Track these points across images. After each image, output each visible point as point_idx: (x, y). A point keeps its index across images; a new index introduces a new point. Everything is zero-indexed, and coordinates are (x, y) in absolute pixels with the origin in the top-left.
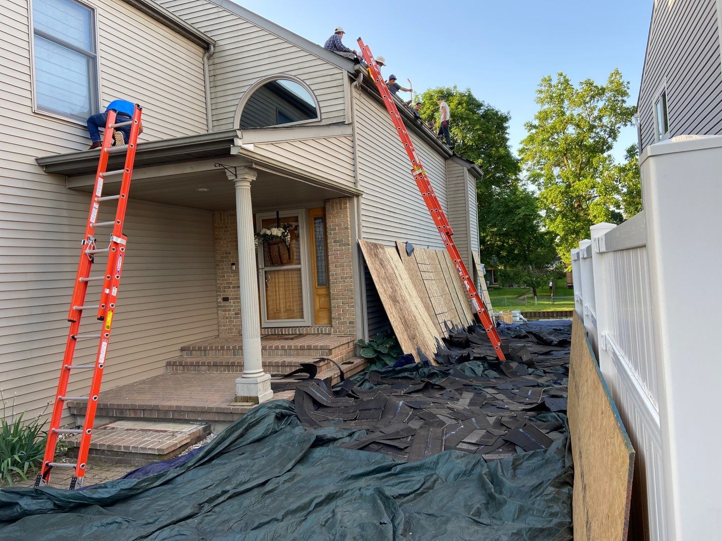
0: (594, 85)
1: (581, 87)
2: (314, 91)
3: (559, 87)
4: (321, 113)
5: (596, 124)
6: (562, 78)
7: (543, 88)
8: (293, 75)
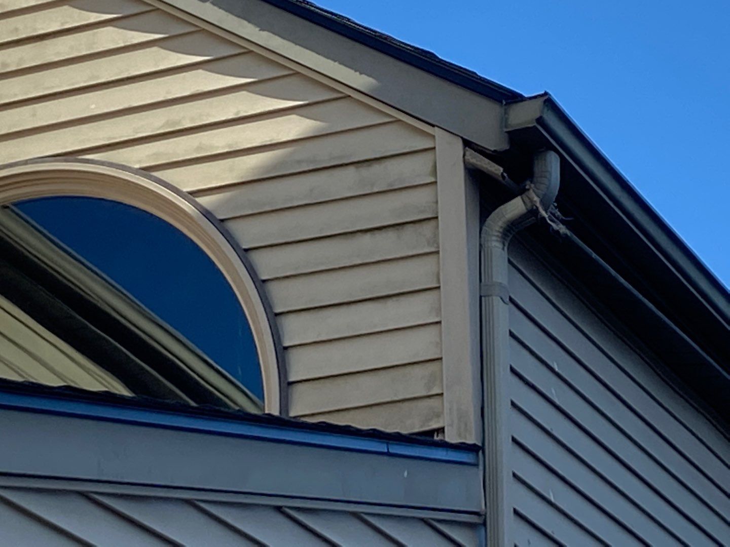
8: (137, 166)
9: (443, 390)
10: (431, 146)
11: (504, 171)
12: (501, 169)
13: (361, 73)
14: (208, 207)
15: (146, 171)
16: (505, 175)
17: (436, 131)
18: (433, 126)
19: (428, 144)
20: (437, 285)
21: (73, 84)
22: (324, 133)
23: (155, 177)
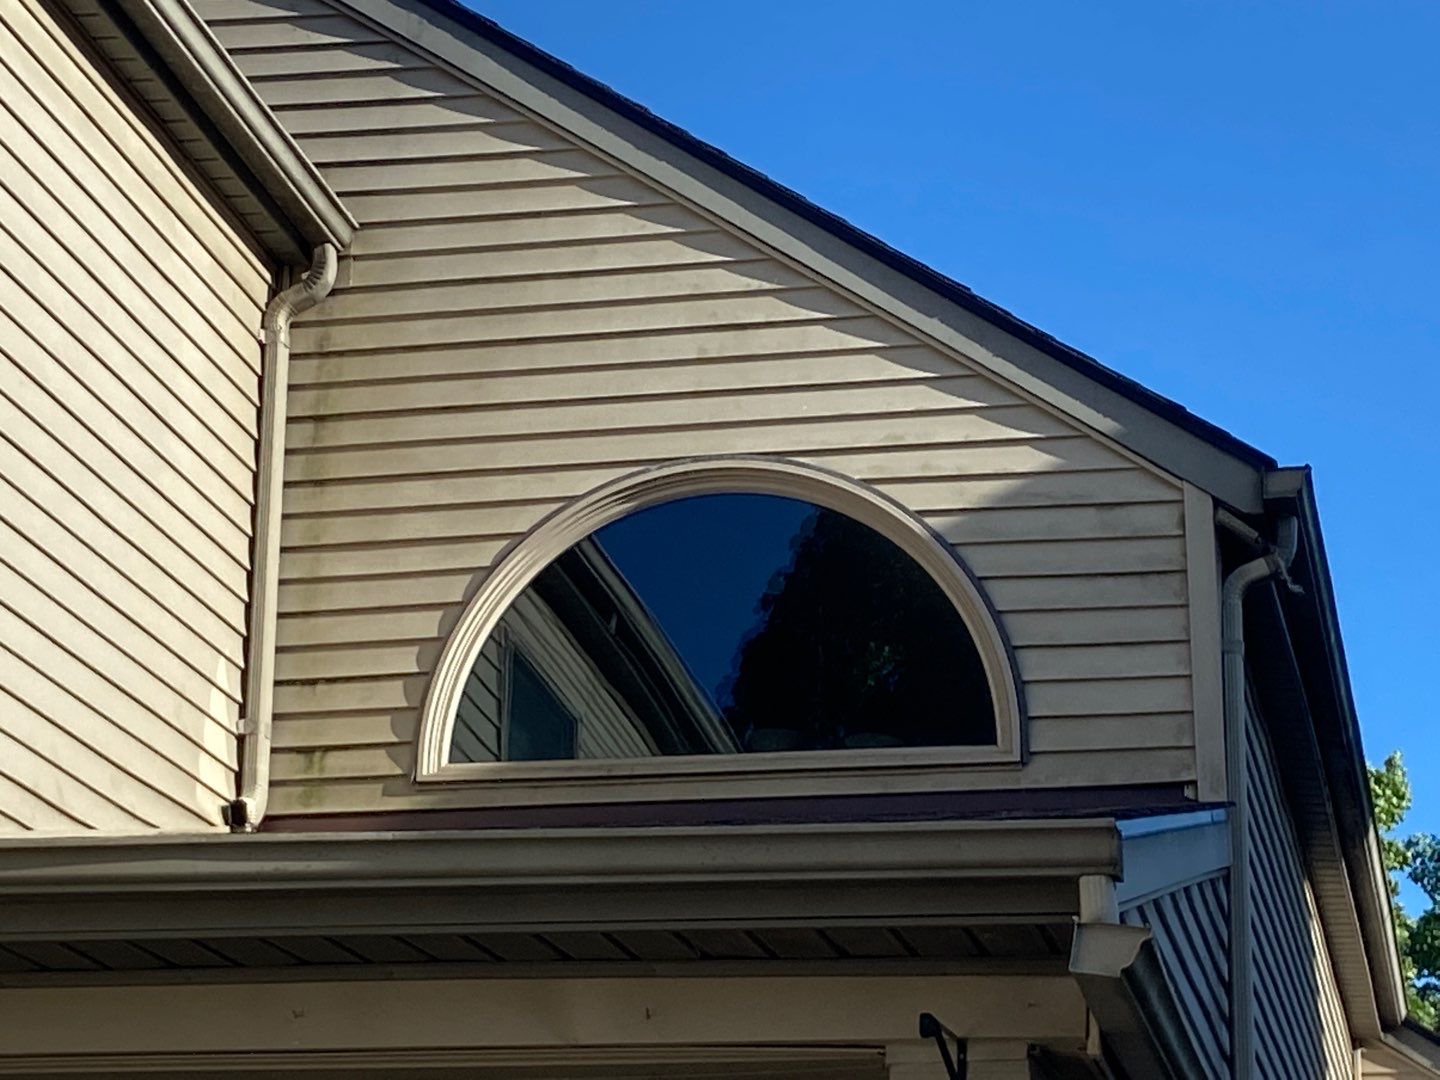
2: (989, 586)
4: (1026, 720)
8: (857, 477)
9: (1194, 741)
10: (1179, 498)
11: (1260, 536)
12: (1257, 534)
13: (1105, 416)
14: (938, 529)
15: (867, 483)
16: (1260, 539)
17: (1186, 486)
18: (1181, 479)
19: (1176, 496)
20: (1186, 638)
21: (783, 381)
22: (1062, 469)
23: (878, 491)
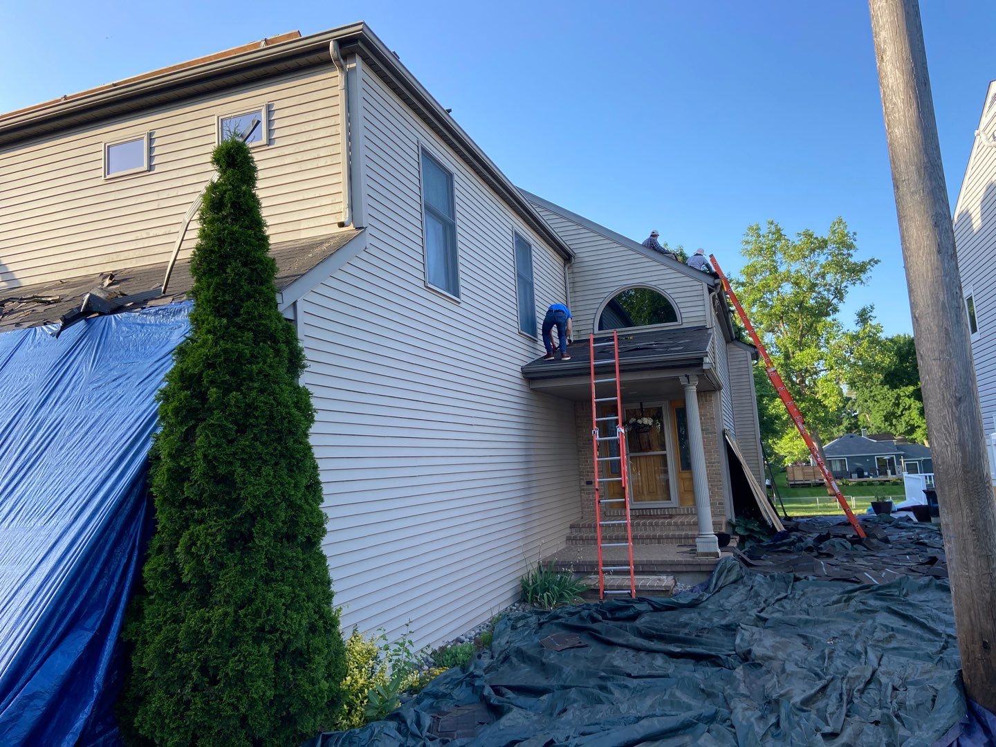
0: (814, 236)
1: (799, 238)
2: (674, 299)
3: (770, 237)
4: (682, 318)
5: (818, 282)
6: (773, 226)
7: (750, 238)
9: (707, 319)
20: (704, 304)
